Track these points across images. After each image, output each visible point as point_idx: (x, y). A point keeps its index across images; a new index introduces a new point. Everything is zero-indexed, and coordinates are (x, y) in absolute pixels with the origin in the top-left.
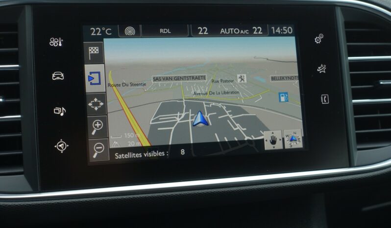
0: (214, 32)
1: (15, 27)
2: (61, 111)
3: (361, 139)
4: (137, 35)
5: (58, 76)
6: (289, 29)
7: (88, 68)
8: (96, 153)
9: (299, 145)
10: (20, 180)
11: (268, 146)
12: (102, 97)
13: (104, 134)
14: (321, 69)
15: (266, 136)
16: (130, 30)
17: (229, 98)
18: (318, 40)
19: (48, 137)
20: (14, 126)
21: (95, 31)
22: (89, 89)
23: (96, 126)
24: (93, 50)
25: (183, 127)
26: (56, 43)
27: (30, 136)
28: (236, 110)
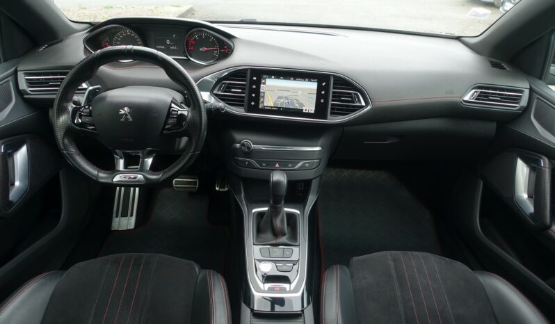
0: (295, 79)
1: (246, 73)
2: (254, 95)
3: (332, 113)
4: (275, 78)
5: (254, 87)
6: (316, 80)
7: (262, 85)
8: (261, 106)
9: (313, 112)
10: (243, 110)
11: (304, 111)
12: (264, 93)
13: (263, 102)
14: (323, 92)
15: (304, 108)
16: (273, 77)
17: (296, 97)
18: (324, 84)
19: (251, 99)
20: (243, 97)
21: (265, 76)
22: (261, 90)
23: (262, 100)
24: (263, 81)
25: (282, 103)
26: (255, 78)
27: (246, 100)
28: (297, 100)
